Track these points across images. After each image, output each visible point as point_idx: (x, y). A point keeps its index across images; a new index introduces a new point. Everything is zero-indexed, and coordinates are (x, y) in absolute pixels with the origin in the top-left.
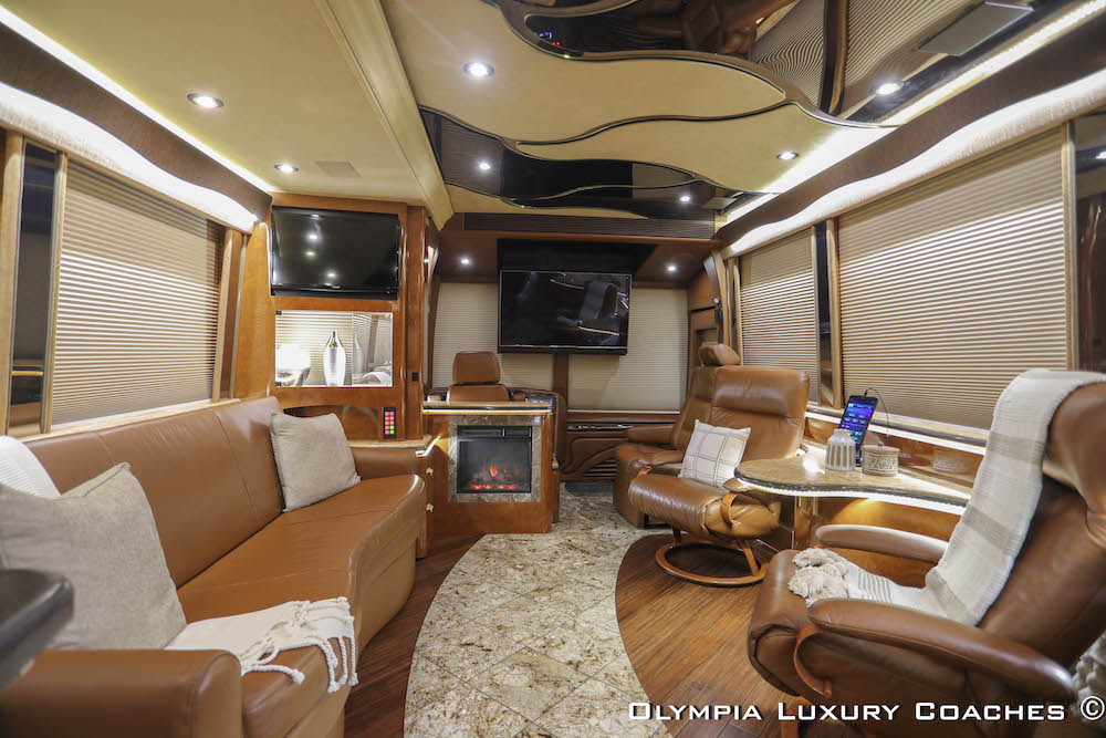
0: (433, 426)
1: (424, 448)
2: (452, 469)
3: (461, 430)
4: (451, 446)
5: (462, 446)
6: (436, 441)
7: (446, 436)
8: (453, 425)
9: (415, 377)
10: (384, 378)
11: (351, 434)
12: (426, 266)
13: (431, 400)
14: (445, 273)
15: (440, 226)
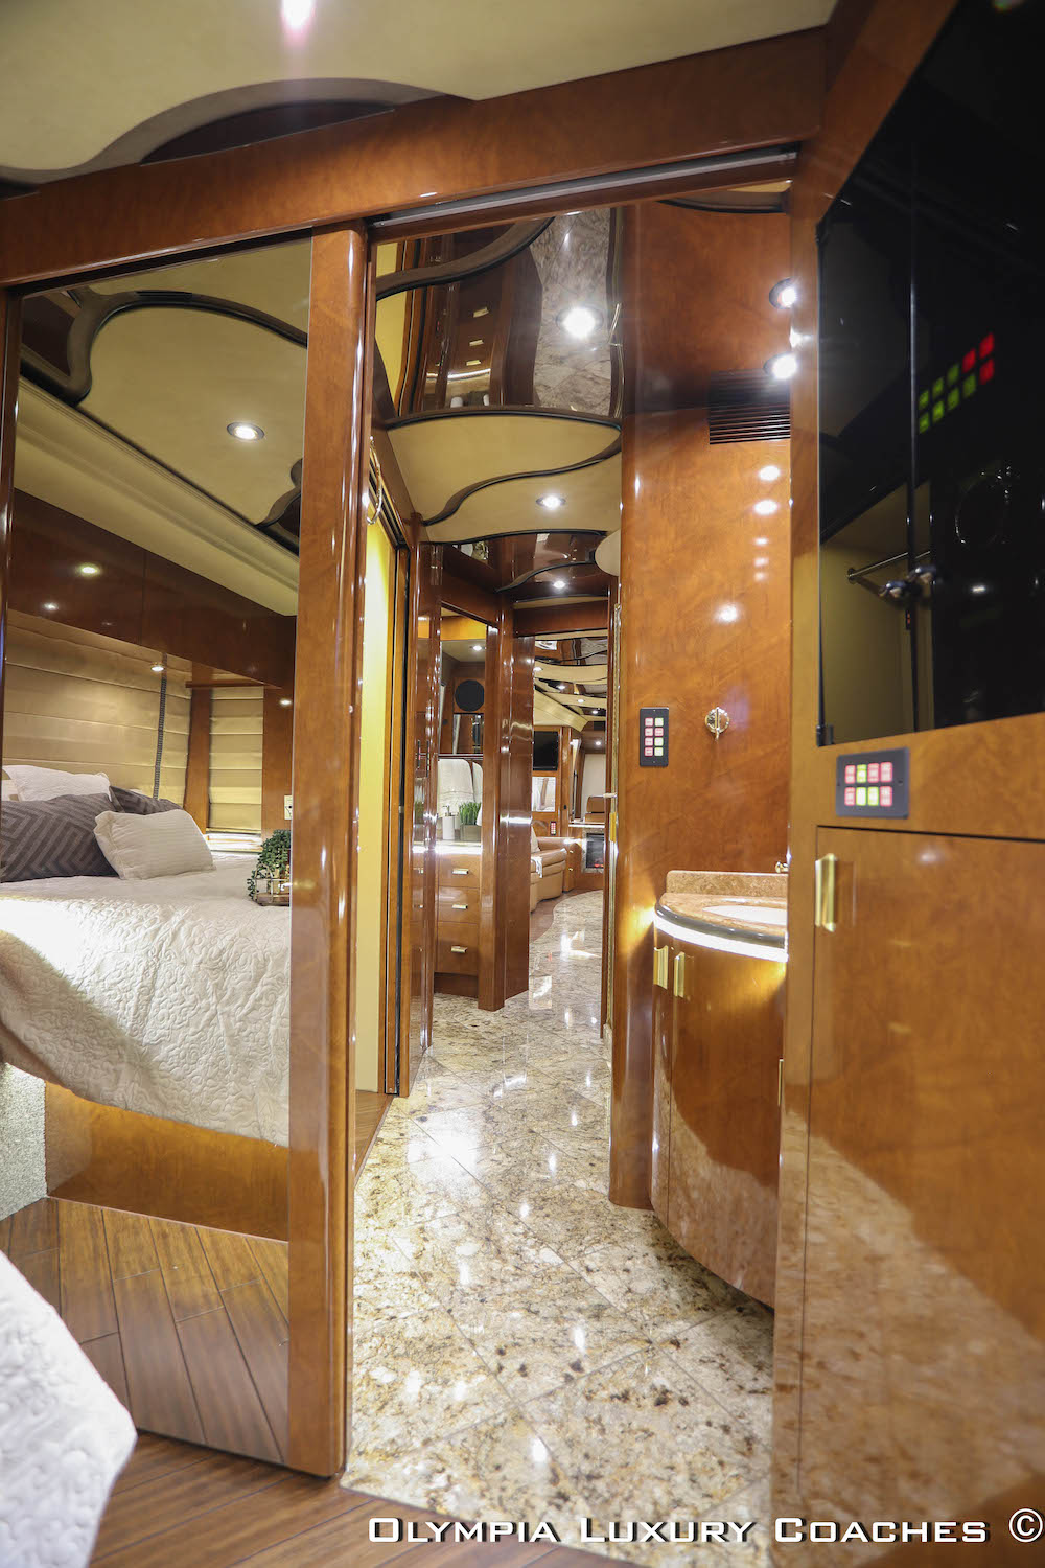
0: (575, 833)
1: (569, 841)
2: (584, 856)
3: (588, 835)
4: (583, 843)
5: (589, 844)
6: (578, 841)
7: (581, 838)
8: (585, 832)
9: (565, 808)
10: (552, 809)
11: (537, 836)
12: (572, 747)
13: (575, 821)
14: (585, 750)
15: (580, 729)
